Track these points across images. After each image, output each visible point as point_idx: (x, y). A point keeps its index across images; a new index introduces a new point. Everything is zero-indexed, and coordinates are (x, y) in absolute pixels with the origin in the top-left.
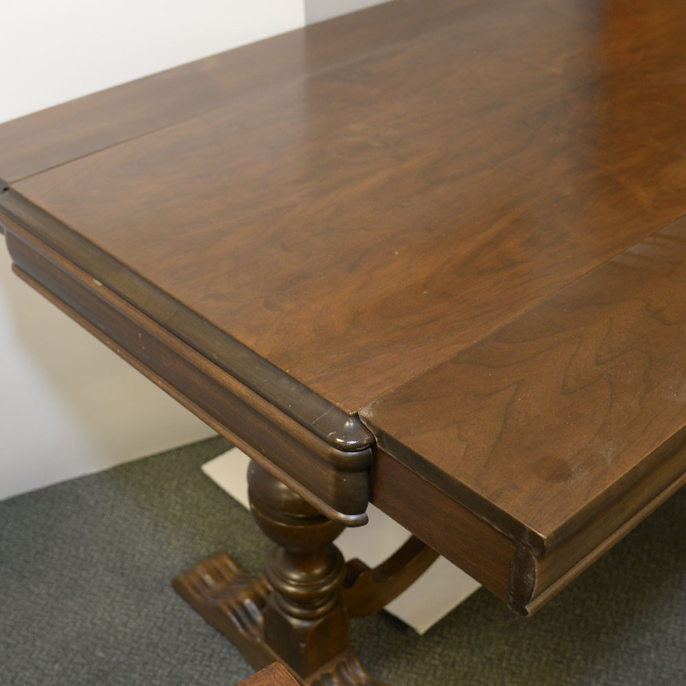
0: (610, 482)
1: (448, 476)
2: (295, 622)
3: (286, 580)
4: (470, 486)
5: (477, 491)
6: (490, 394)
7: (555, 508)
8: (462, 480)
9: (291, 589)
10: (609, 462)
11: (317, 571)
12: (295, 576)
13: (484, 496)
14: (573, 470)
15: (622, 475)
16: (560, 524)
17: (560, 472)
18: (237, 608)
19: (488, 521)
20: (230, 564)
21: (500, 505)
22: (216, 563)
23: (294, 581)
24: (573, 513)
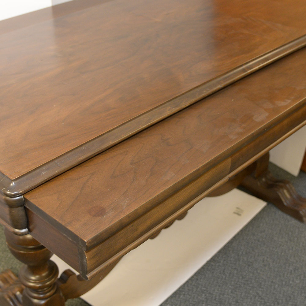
0: (122, 216)
1: (49, 216)
2: (36, 301)
3: (29, 280)
4: (57, 220)
5: (60, 222)
6: (78, 179)
7: (94, 228)
8: (55, 218)
9: (32, 284)
10: (125, 207)
11: (44, 274)
12: (33, 278)
13: (63, 224)
14: (107, 211)
15: (129, 213)
16: (95, 235)
17: (101, 212)
18: (13, 297)
19: (66, 236)
20: (12, 276)
21: (69, 228)
22: (5, 275)
23: (33, 280)
24: (102, 230)
